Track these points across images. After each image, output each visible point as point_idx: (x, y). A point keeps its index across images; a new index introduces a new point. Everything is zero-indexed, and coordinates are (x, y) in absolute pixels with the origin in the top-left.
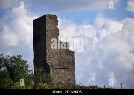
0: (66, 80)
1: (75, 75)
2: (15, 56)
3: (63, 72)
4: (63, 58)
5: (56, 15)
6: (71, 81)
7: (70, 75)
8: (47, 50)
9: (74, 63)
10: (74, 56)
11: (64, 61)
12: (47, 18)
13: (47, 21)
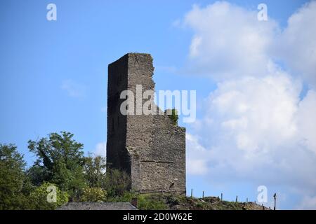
0: (167, 186)
1: (185, 177)
2: (60, 134)
3: (161, 168)
4: (160, 140)
5: (149, 55)
6: (176, 188)
7: (174, 175)
8: (128, 124)
9: (183, 152)
10: (184, 137)
11: (163, 147)
12: (130, 60)
13: (129, 66)
